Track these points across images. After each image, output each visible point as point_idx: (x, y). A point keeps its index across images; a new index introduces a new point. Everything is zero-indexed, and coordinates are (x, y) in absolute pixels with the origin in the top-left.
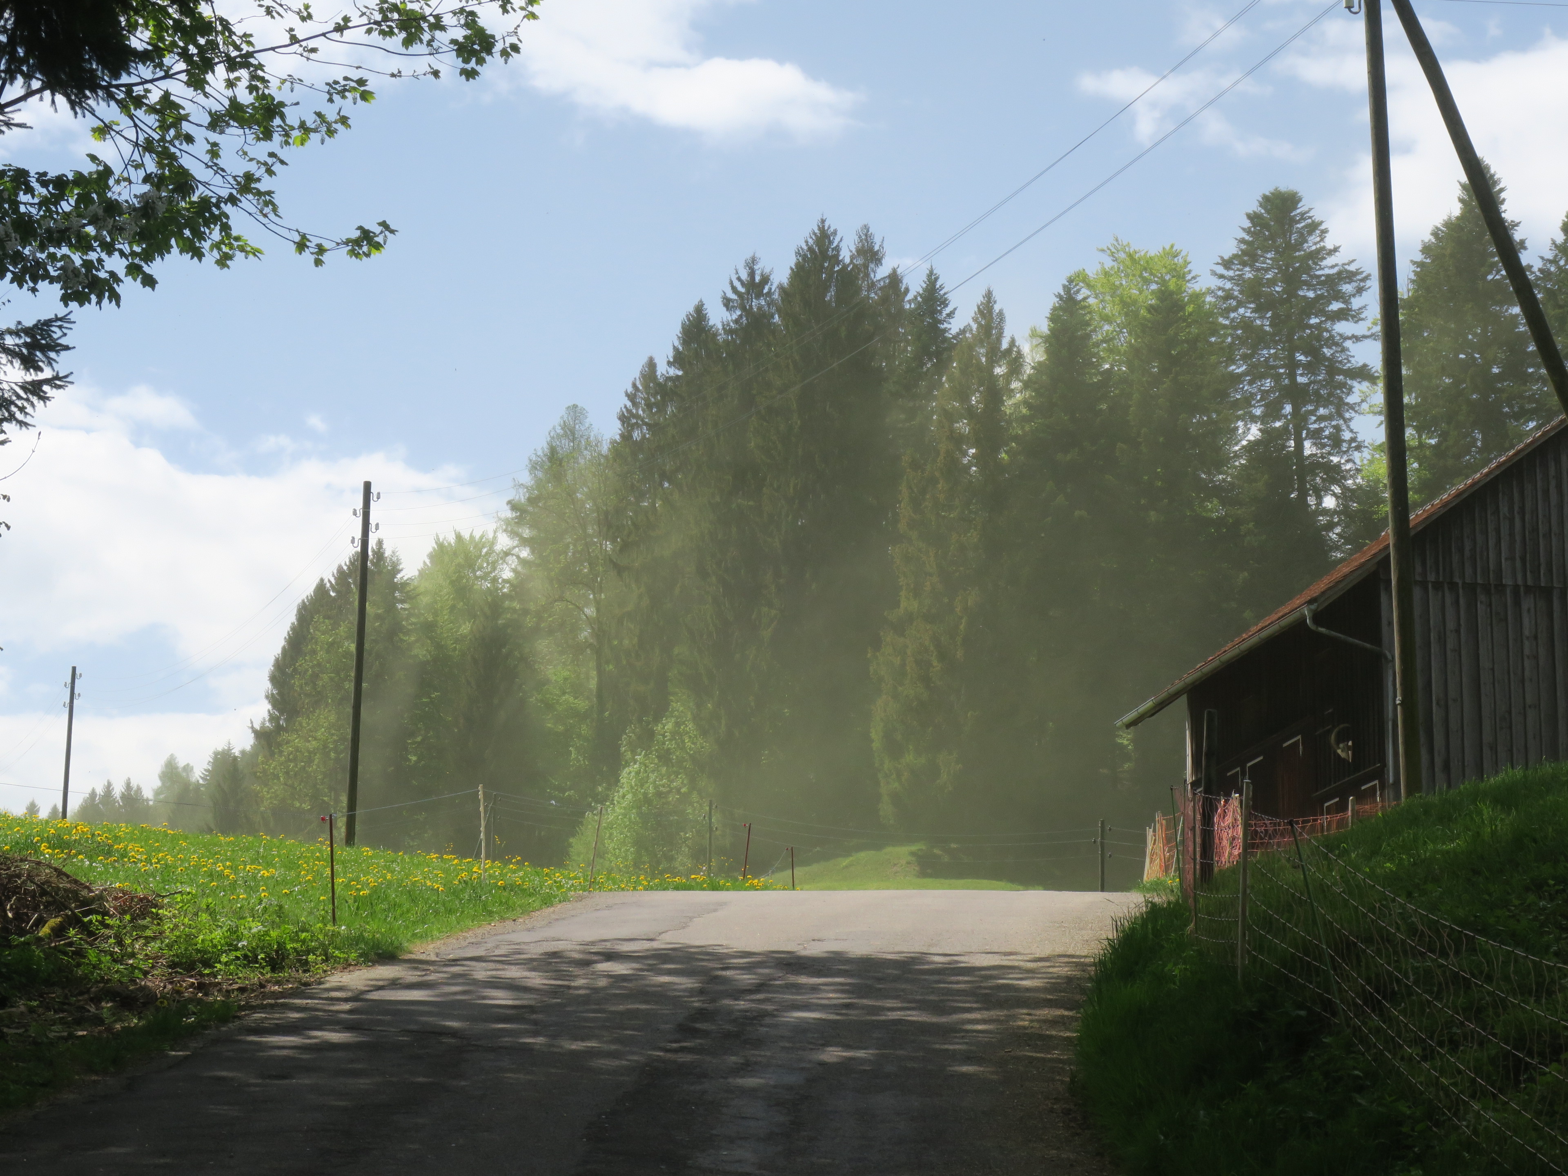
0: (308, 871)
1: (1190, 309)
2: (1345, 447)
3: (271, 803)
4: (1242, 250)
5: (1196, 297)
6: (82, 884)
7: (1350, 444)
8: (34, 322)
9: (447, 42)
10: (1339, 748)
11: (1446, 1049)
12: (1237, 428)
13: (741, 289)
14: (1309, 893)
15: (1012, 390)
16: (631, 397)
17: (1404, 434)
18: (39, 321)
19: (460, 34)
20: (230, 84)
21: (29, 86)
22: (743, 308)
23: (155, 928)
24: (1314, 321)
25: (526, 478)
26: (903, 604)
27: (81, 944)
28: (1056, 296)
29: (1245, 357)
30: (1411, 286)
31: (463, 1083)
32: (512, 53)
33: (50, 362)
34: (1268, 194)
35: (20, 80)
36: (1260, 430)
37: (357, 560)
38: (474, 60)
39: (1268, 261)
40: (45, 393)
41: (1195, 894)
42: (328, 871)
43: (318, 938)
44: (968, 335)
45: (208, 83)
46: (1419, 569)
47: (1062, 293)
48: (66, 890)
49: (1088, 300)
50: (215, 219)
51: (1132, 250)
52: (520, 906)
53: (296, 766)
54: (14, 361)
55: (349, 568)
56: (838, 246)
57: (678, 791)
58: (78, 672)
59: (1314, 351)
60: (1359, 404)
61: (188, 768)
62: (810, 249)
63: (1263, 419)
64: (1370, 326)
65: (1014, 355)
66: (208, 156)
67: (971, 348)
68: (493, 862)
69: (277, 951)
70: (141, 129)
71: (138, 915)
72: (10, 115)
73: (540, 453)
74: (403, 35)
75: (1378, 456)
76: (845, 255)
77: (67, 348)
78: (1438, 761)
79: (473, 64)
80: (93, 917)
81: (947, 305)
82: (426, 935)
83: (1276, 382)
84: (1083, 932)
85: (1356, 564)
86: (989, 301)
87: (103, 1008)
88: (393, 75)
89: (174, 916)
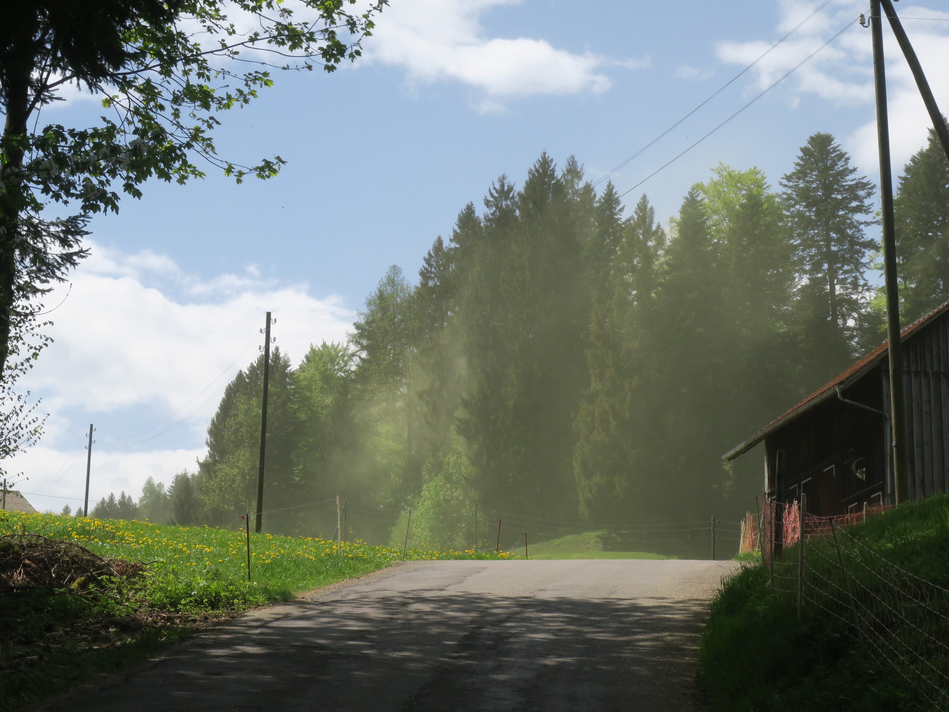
0: (233, 548)
1: (765, 206)
2: (860, 289)
3: (211, 506)
4: (797, 170)
5: (770, 198)
6: (97, 557)
7: (863, 288)
8: (67, 218)
9: (317, 49)
10: (857, 472)
11: (924, 657)
12: (795, 278)
13: (496, 195)
14: (841, 562)
15: (659, 255)
16: (428, 261)
17: (896, 280)
18: (70, 217)
19: (324, 44)
20: (186, 73)
21: (65, 74)
22: (497, 207)
23: (141, 583)
24: (841, 213)
25: (365, 310)
26: (593, 385)
27: (96, 593)
28: (685, 198)
29: (799, 235)
30: (899, 192)
31: (328, 678)
32: (356, 56)
33: (77, 241)
34: (813, 136)
35: (59, 71)
36: (809, 279)
37: (262, 360)
38: (333, 60)
39: (814, 177)
40: (75, 260)
41: (772, 563)
42: (246, 549)
43: (240, 589)
44: (632, 222)
45: (173, 73)
46: (905, 364)
47: (688, 197)
48: (87, 560)
49: (704, 200)
50: (178, 157)
51: (730, 170)
52: (362, 570)
53: (226, 484)
54: (56, 241)
55: (257, 365)
56: (553, 169)
57: (457, 498)
58: (94, 427)
59: (841, 231)
60: (869, 263)
61: (160, 485)
62: (537, 170)
63: (810, 272)
64: (875, 216)
65: (659, 234)
66: (173, 117)
67: (634, 230)
68: (345, 542)
69: (215, 597)
70: (132, 100)
71: (131, 575)
72: (52, 93)
73: (373, 294)
74: (290, 43)
75: (880, 295)
76: (559, 174)
77: (87, 233)
78: (918, 480)
79: (332, 62)
80: (104, 577)
81: (619, 204)
82: (305, 587)
83: (818, 250)
84: (704, 585)
85: (868, 360)
86: (644, 201)
87: (110, 632)
88: (284, 68)
89: (153, 576)
